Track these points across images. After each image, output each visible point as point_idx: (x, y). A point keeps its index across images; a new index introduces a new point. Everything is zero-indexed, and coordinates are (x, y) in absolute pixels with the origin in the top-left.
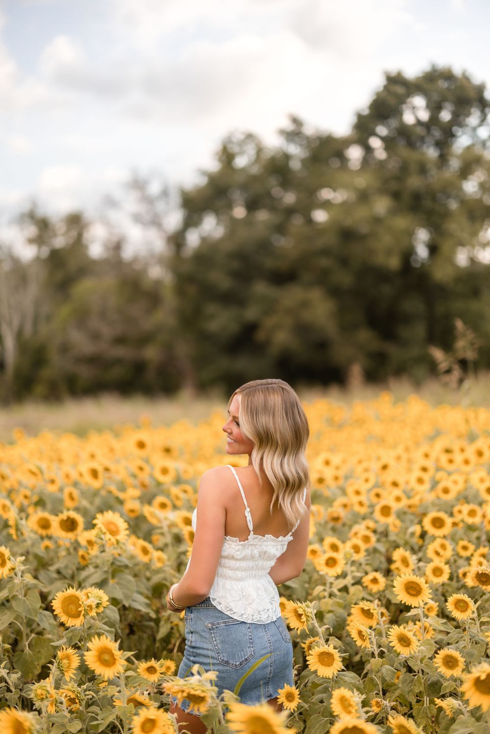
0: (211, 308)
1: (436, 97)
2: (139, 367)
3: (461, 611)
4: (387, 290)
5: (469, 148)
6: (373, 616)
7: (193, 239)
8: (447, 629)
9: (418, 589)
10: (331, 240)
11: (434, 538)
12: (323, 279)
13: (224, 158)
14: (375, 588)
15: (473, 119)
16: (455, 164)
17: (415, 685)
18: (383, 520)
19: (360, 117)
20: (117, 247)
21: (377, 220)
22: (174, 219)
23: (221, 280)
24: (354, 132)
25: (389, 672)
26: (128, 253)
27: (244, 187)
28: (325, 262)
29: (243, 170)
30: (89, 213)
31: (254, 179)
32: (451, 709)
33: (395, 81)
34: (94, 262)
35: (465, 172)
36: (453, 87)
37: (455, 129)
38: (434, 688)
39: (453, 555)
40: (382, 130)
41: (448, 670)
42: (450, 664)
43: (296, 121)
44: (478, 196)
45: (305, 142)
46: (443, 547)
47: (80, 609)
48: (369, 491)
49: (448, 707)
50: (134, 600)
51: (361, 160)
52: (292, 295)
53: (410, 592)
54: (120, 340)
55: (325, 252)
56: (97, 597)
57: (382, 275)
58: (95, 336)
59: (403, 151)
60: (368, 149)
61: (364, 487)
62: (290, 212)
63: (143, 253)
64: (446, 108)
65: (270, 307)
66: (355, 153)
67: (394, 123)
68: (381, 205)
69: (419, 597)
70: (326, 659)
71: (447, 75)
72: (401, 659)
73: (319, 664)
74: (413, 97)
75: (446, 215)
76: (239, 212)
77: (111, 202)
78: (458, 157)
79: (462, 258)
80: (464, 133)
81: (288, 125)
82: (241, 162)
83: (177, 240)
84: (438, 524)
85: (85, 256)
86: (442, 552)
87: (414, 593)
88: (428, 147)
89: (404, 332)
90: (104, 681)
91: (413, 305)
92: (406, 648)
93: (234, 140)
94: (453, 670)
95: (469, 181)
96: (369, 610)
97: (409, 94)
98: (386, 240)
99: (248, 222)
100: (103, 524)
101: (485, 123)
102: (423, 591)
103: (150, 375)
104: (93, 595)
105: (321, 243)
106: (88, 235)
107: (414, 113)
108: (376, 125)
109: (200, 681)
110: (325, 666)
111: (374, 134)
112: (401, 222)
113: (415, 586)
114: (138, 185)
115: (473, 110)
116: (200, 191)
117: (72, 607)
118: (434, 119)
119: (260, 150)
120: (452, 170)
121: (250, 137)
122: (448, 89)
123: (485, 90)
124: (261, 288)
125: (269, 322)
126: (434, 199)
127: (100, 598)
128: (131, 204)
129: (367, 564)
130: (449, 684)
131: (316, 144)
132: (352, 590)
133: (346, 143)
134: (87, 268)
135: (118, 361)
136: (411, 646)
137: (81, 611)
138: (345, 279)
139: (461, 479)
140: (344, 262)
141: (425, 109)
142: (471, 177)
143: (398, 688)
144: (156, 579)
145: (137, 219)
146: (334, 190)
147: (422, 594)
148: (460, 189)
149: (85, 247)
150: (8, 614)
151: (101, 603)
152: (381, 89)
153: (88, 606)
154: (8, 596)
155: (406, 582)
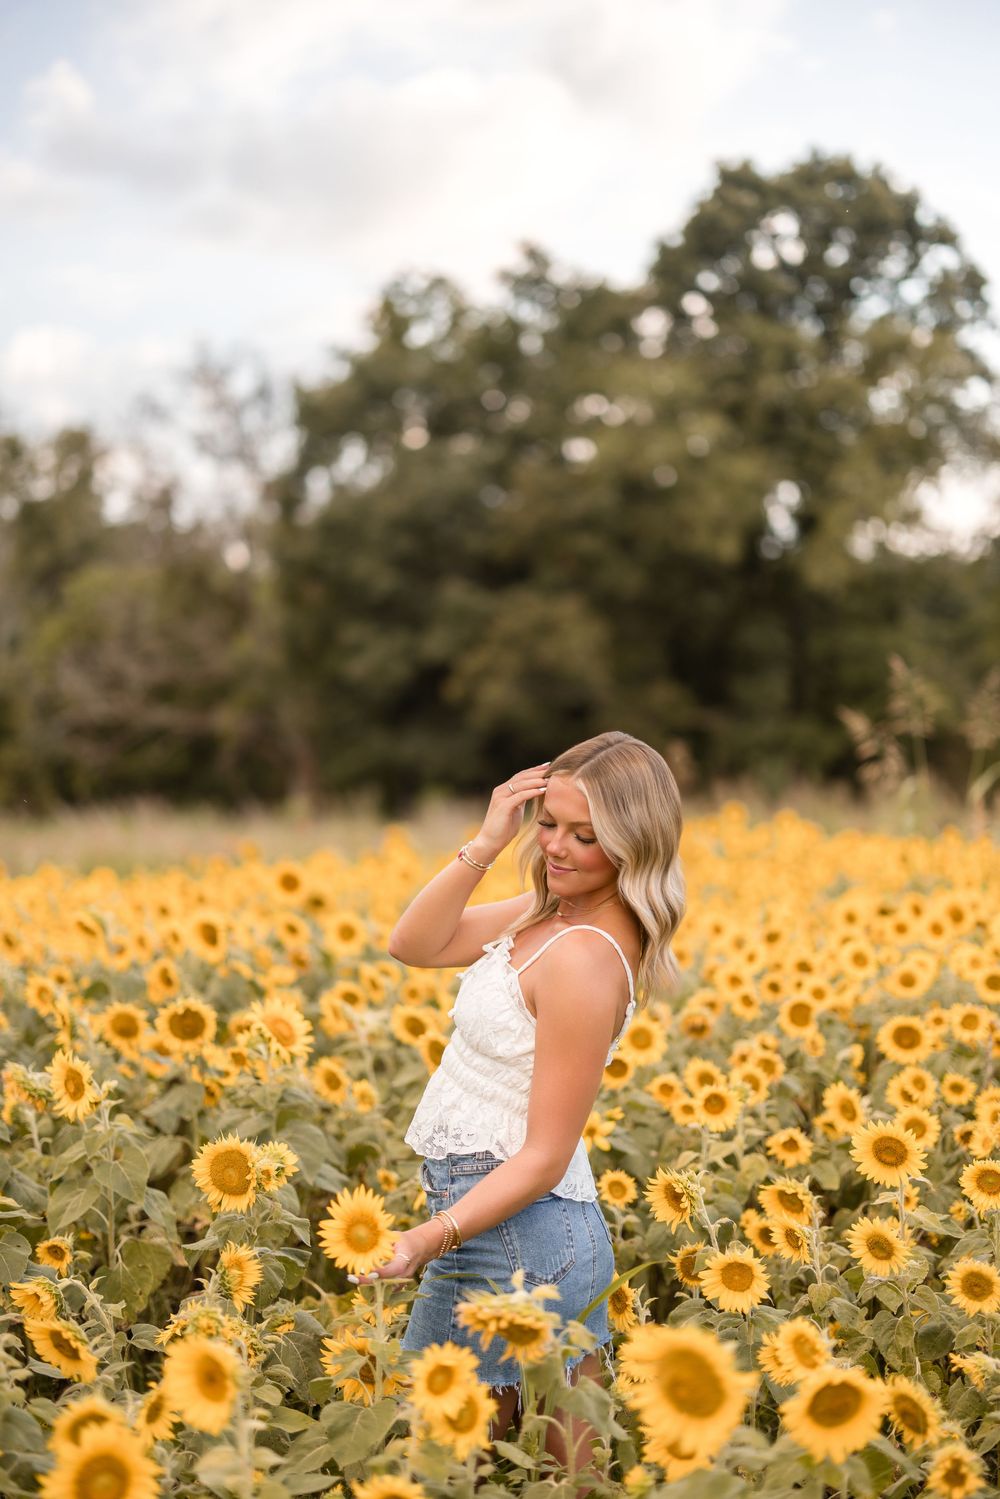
0: (353, 632)
1: (818, 215)
2: (203, 748)
3: (990, 1194)
4: (712, 604)
5: (883, 322)
6: (803, 1206)
7: (318, 489)
8: (950, 1231)
9: (899, 1150)
10: (603, 498)
11: (900, 1068)
12: (582, 578)
13: (385, 325)
14: (791, 1159)
15: (893, 264)
16: (854, 353)
17: (899, 1334)
18: (793, 1031)
19: (665, 251)
20: (164, 501)
21: (694, 463)
22: (280, 448)
23: (376, 575)
24: (653, 281)
25: (845, 1311)
26: (183, 515)
27: (427, 387)
28: (587, 544)
29: (426, 351)
30: (105, 431)
31: (447, 368)
32: (981, 1374)
33: (737, 181)
34: (113, 531)
35: (875, 369)
36: (853, 197)
37: (855, 282)
38: (932, 1341)
39: (937, 1101)
40: (709, 280)
41: (971, 1301)
42: (976, 1289)
43: (534, 255)
44: (900, 419)
45: (551, 298)
46: (919, 1083)
47: (248, 1177)
48: (758, 977)
49: (976, 1370)
50: (320, 1175)
51: (664, 338)
52: (519, 610)
53: (884, 1157)
54: (164, 693)
55: (588, 523)
56: (274, 1156)
57: (703, 574)
58: (114, 683)
59: (752, 325)
60: (680, 318)
61: (747, 972)
62: (519, 441)
63: (214, 514)
64: (839, 240)
65: (475, 633)
66: (653, 325)
67: (732, 265)
68: (702, 433)
69: (900, 1167)
70: (737, 1278)
71: (844, 173)
72: (872, 1285)
73: (723, 1287)
74: (773, 215)
75: (833, 455)
76: (415, 437)
77: (152, 410)
78: (861, 338)
79: (862, 544)
80: (874, 291)
81: (519, 265)
82: (420, 335)
83: (286, 492)
84: (906, 1041)
85: (96, 516)
86: (916, 1094)
87: (890, 1159)
88: (801, 318)
89: (745, 689)
90: (284, 1322)
91: (764, 635)
92: (884, 1262)
93: (409, 290)
94: (980, 1301)
95: (882, 388)
96: (795, 1194)
97: (765, 210)
98: (713, 503)
99: (431, 458)
100: (264, 1021)
101: (916, 272)
102: (910, 1157)
103: (225, 764)
104: (267, 1153)
105: (579, 505)
106: (101, 475)
107: (774, 247)
108: (698, 270)
109: (528, 1301)
110: (735, 1290)
111: (692, 287)
112: (745, 467)
113: (893, 1145)
114: (208, 375)
115: (892, 246)
116: (336, 391)
117: (232, 1173)
118: (814, 263)
119: (459, 314)
120: (848, 364)
121: (439, 283)
122: (845, 202)
123: (918, 205)
124: (456, 593)
125: (472, 663)
126: (812, 422)
127: (282, 1160)
128: (193, 413)
129: (769, 1115)
130: (971, 1330)
131: (574, 302)
132: (745, 1162)
133: (636, 303)
134: (98, 543)
135: (159, 735)
136: (893, 1258)
137: (249, 1182)
138: (628, 579)
139: (931, 961)
140: (626, 543)
141: (797, 239)
142: (885, 381)
143: (865, 1340)
144: (354, 1137)
145: (204, 444)
146: (611, 400)
147: (906, 1162)
148: (864, 404)
149: (98, 500)
150: (82, 1194)
151: (283, 1169)
152: (710, 195)
153: (263, 1172)
154: (85, 1157)
155: (876, 1138)
